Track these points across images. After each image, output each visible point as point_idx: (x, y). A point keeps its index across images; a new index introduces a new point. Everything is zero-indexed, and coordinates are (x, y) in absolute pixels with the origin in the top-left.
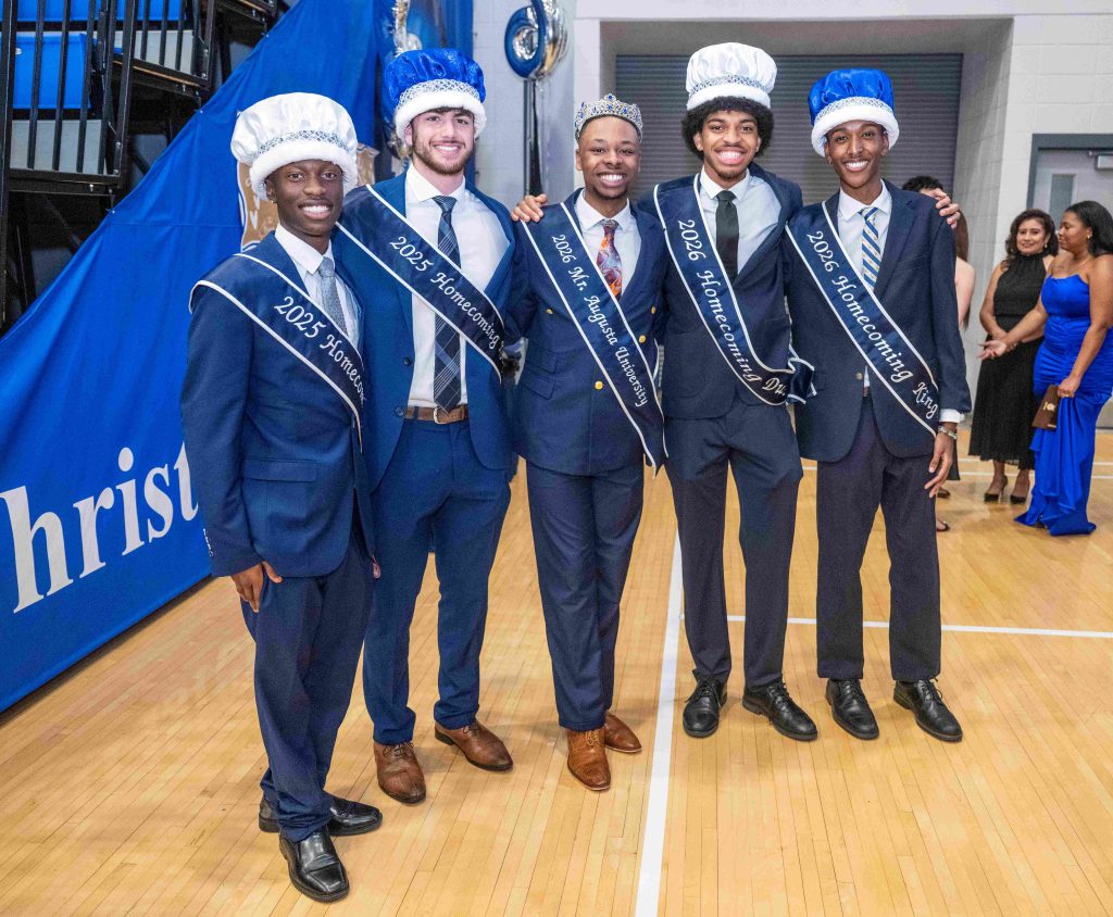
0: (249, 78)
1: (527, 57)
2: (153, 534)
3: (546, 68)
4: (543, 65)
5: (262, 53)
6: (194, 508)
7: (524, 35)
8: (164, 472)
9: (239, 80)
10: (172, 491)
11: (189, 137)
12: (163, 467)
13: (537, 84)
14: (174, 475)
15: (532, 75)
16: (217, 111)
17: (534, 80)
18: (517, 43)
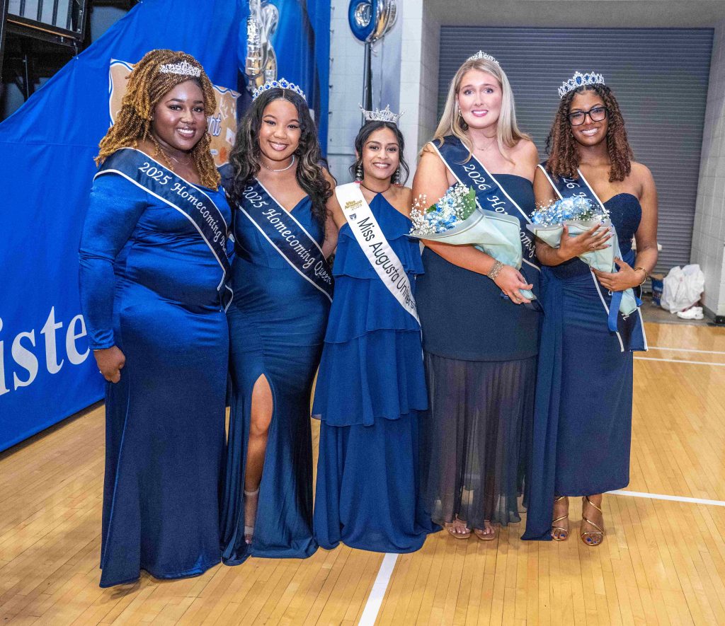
0: (123, 34)
1: (363, 25)
2: (18, 383)
3: (378, 33)
4: (376, 31)
5: (136, 16)
6: (59, 364)
7: (363, 9)
8: (31, 336)
9: (114, 35)
10: (39, 351)
11: (66, 76)
12: (30, 332)
13: (372, 46)
14: (41, 339)
15: (368, 39)
16: (94, 57)
17: (369, 43)
18: (358, 15)
